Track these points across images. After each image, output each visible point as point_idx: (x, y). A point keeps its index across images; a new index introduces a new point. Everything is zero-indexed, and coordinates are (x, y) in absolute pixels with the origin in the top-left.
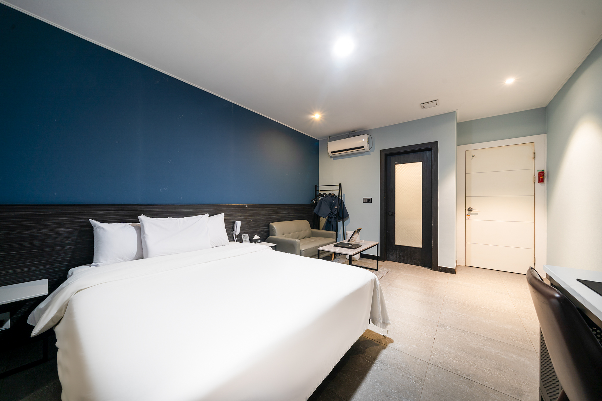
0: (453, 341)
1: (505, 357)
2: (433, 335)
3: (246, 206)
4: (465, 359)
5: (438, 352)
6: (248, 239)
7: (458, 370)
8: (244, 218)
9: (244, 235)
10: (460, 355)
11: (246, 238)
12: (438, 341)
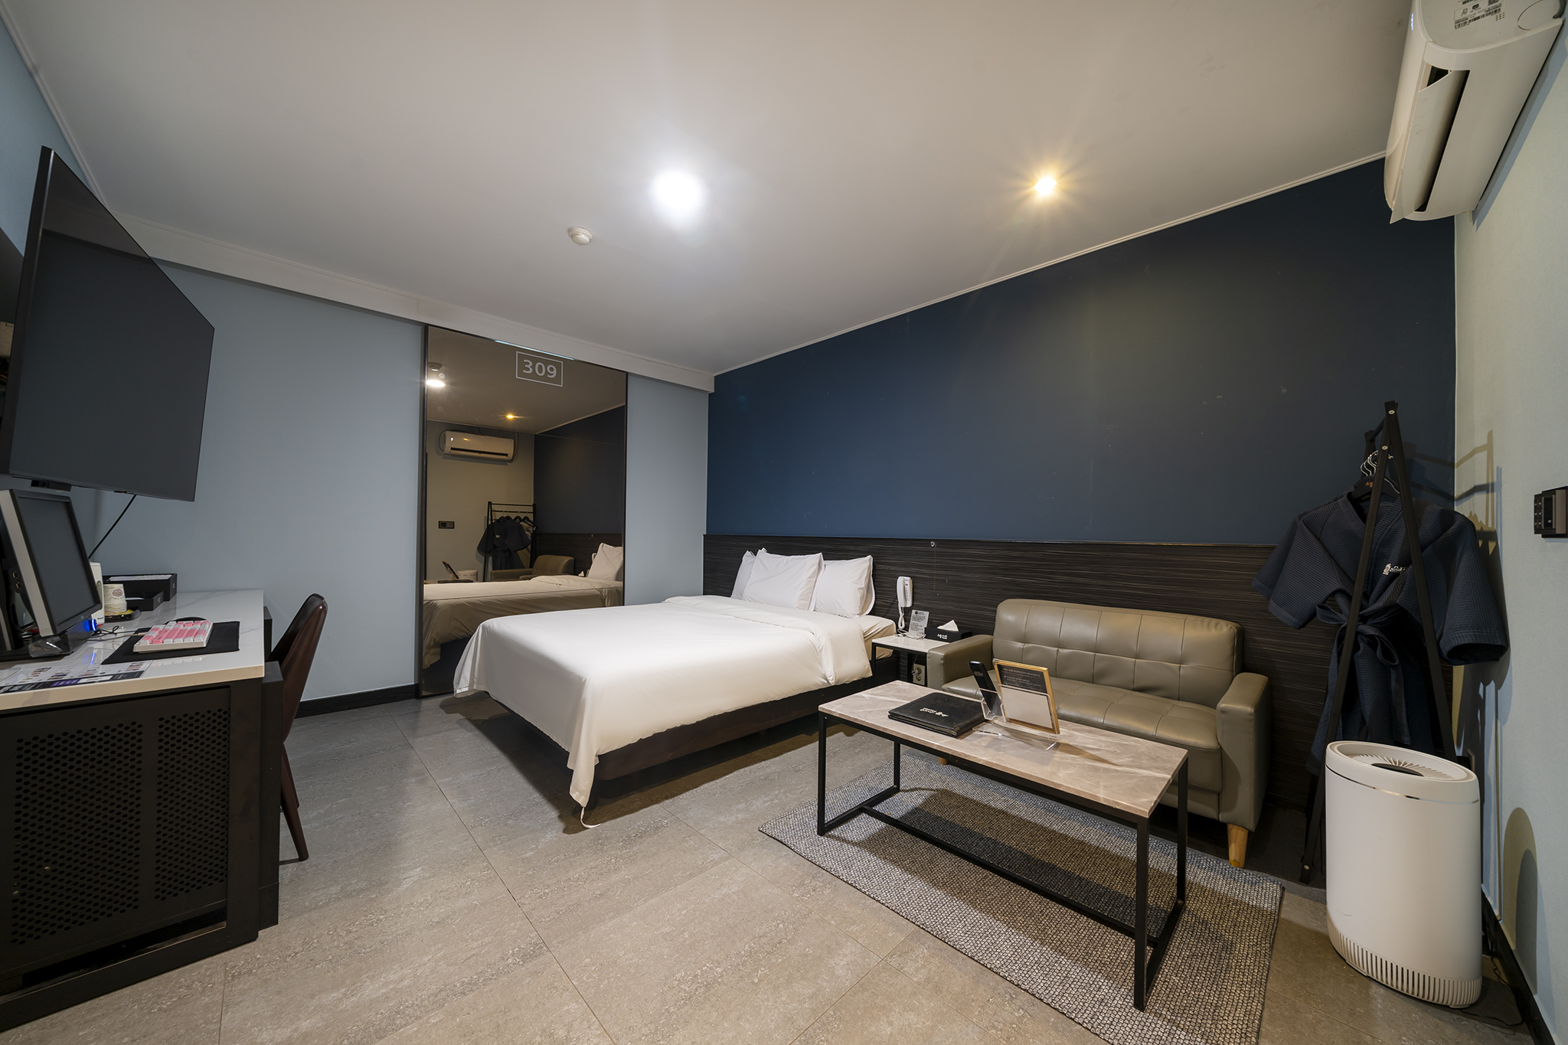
0: (475, 930)
1: (335, 994)
2: (524, 904)
3: (933, 544)
4: (427, 908)
5: (485, 878)
6: (924, 624)
7: (430, 877)
8: (926, 571)
9: (916, 613)
10: (441, 909)
11: (920, 619)
12: (503, 898)
